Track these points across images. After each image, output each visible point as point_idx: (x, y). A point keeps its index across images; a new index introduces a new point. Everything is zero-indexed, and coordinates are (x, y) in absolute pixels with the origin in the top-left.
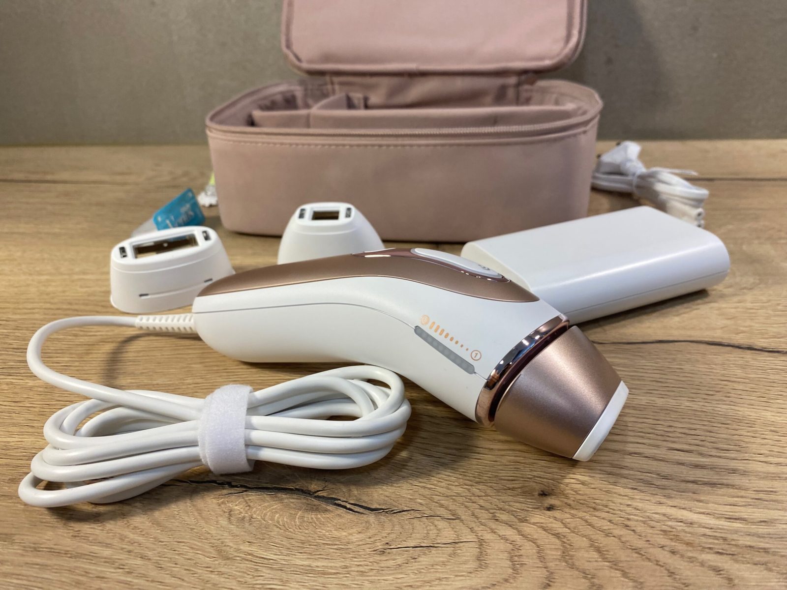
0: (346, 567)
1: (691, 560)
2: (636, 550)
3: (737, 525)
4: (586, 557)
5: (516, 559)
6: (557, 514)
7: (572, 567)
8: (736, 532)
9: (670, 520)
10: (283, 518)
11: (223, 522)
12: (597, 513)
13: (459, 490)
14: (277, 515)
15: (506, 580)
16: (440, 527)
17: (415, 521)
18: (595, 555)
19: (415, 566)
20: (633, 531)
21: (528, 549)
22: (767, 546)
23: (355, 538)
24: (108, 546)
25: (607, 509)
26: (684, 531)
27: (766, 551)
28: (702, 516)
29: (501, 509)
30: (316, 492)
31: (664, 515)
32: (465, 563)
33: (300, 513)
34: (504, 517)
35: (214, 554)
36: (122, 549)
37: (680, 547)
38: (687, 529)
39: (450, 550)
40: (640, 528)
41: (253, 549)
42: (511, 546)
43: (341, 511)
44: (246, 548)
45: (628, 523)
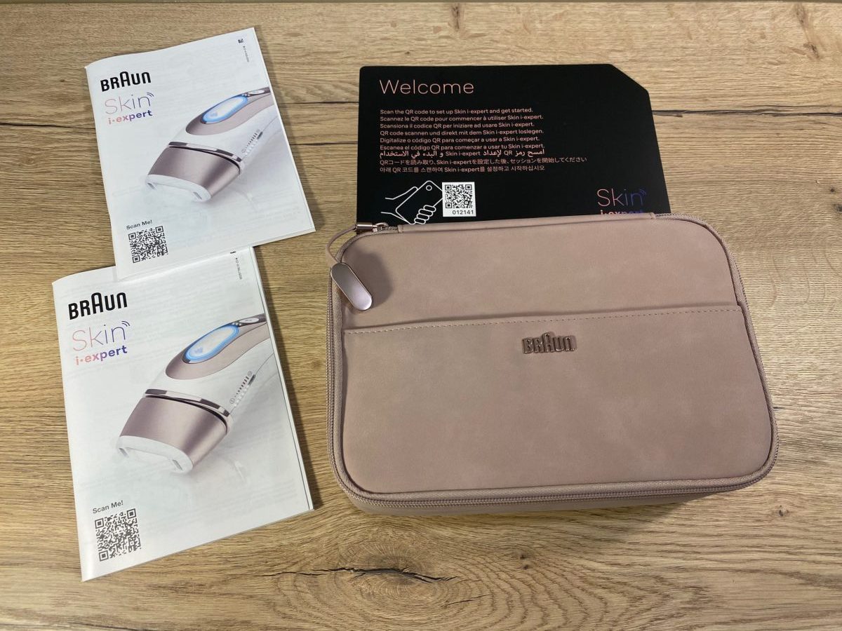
0: (429, 619)
1: (591, 594)
2: (566, 591)
3: (615, 568)
4: (543, 598)
5: (510, 603)
6: (530, 571)
7: (536, 605)
8: (614, 573)
9: (585, 568)
10: (389, 591)
11: (360, 598)
12: (549, 568)
13: (479, 559)
14: (387, 589)
15: (506, 617)
16: (472, 587)
17: (459, 585)
18: (547, 596)
19: (463, 613)
20: (566, 578)
21: (516, 596)
22: (626, 581)
23: (431, 599)
24: (305, 621)
25: (554, 565)
26: (590, 576)
27: (625, 584)
28: (600, 564)
29: (501, 571)
30: (402, 571)
31: (582, 566)
32: (486, 609)
33: (398, 587)
34: (503, 576)
35: (362, 619)
36: (314, 622)
37: (586, 586)
38: (592, 574)
39: (478, 601)
40: (570, 576)
41: (381, 613)
42: (507, 596)
43: (419, 582)
44: (376, 613)
45: (564, 573)
